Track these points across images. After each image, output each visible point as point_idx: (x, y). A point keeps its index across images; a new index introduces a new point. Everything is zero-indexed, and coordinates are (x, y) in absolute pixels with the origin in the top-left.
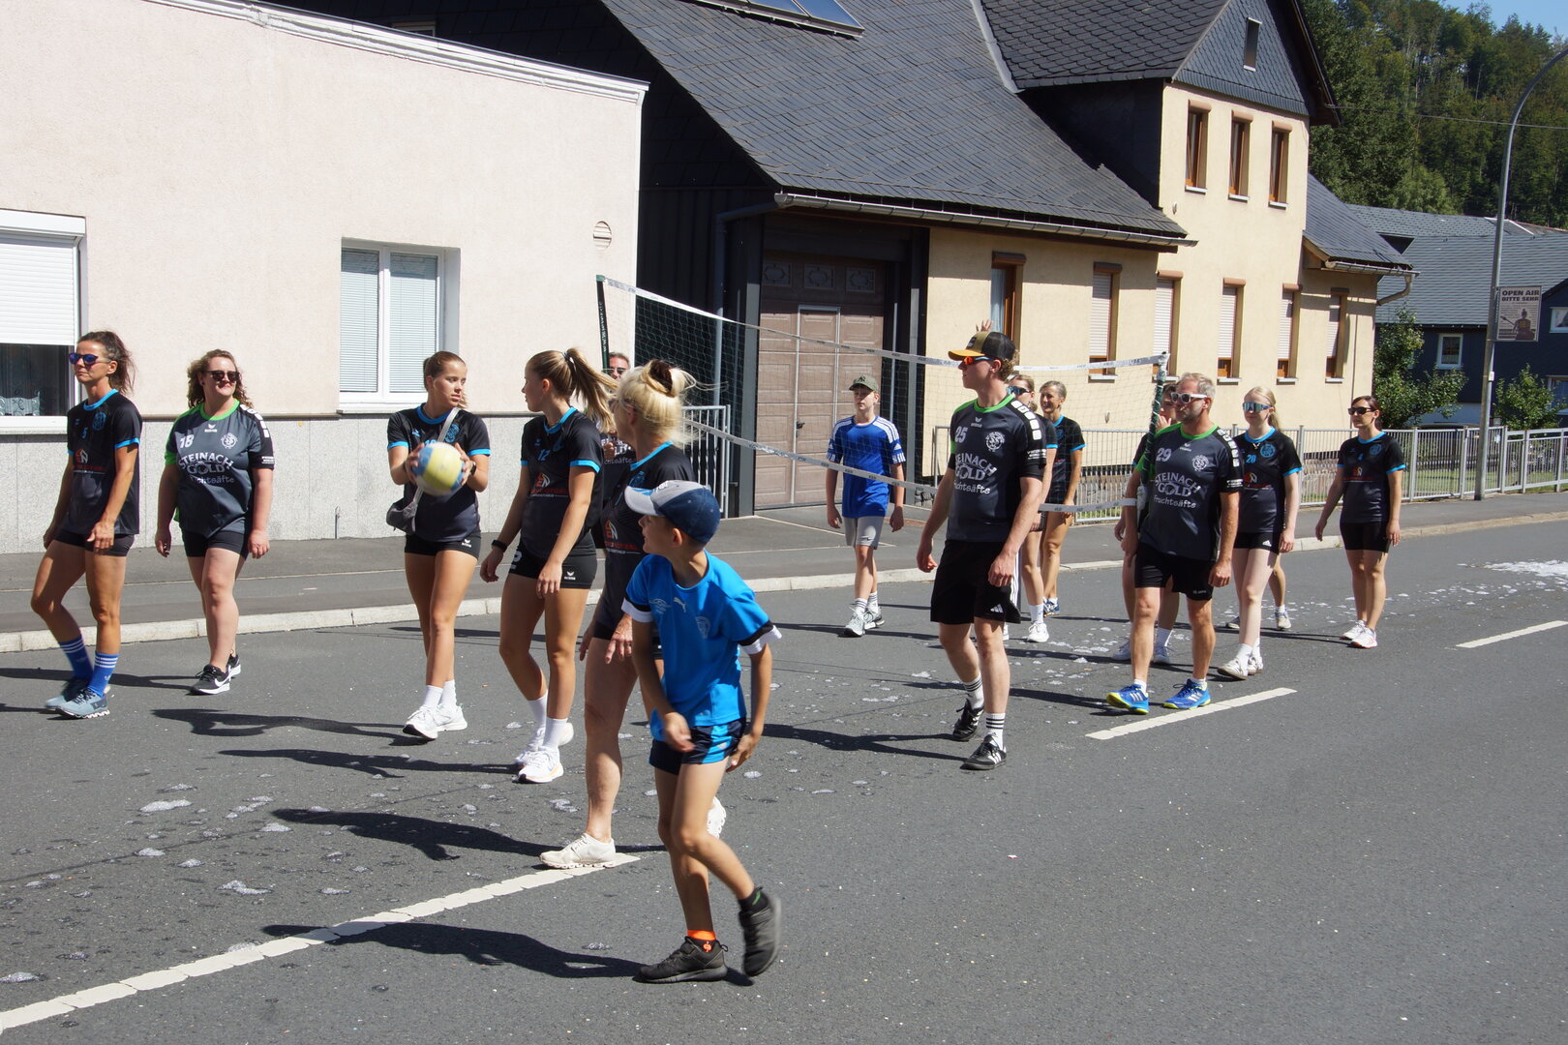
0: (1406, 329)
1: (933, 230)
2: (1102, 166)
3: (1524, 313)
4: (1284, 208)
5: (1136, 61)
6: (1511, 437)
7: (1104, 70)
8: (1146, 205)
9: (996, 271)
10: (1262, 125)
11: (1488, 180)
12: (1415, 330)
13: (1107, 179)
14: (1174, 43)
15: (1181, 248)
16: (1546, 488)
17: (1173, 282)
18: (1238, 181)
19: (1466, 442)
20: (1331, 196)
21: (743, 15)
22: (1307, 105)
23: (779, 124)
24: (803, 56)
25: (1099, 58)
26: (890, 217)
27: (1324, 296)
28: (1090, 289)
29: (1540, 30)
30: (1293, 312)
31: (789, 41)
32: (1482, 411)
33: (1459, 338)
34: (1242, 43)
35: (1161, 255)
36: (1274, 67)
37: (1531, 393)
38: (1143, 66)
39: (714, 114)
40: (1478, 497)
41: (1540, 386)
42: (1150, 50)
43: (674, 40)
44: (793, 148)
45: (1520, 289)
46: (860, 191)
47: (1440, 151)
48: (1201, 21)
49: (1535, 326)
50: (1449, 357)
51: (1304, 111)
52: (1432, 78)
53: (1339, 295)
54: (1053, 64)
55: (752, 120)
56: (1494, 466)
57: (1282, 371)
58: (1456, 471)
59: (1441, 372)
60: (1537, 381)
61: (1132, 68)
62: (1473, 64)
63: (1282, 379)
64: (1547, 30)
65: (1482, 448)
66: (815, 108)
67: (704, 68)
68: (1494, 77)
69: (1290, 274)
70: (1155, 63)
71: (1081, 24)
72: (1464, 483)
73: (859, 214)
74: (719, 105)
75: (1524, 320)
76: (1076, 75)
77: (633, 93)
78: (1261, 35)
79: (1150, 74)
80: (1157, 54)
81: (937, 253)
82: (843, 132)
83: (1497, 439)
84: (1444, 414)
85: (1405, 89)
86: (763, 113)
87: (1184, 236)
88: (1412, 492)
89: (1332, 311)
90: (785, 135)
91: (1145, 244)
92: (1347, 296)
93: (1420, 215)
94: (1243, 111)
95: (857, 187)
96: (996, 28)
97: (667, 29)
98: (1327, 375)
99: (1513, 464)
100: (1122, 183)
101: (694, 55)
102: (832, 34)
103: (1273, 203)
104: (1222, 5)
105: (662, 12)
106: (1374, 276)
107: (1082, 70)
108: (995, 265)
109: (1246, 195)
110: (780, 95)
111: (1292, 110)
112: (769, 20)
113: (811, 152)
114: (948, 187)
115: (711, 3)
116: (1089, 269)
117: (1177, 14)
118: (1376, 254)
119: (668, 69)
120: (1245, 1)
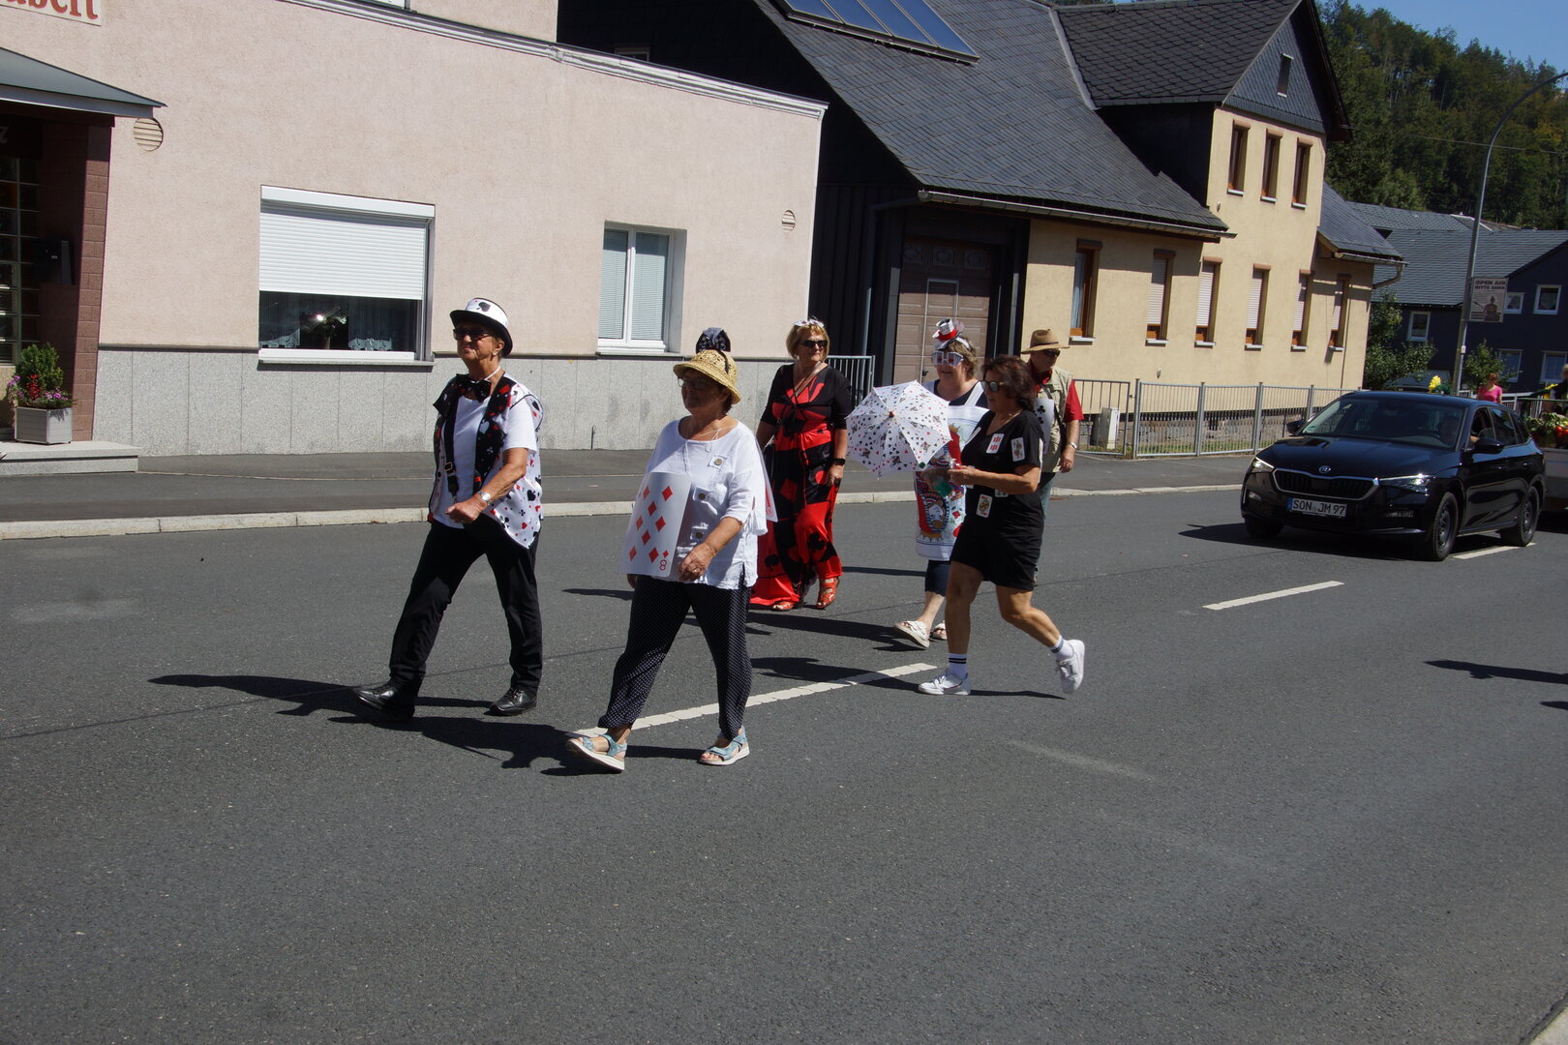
1: (1032, 222)
2: (1161, 174)
4: (1303, 209)
5: (1193, 88)
7: (1167, 94)
8: (1196, 204)
9: (1079, 255)
10: (1289, 141)
11: (1448, 180)
12: (1395, 310)
13: (1166, 183)
14: (1224, 74)
17: (1214, 267)
18: (1269, 186)
20: (1339, 199)
21: (888, 46)
22: (1325, 124)
25: (1162, 84)
26: (1003, 211)
27: (1332, 283)
28: (1149, 276)
30: (1305, 297)
31: (921, 66)
33: (1427, 316)
34: (1278, 75)
35: (1206, 245)
36: (1300, 96)
37: (1486, 363)
38: (1198, 92)
41: (1493, 358)
42: (1206, 78)
43: (839, 67)
44: (932, 155)
45: (1491, 280)
46: (981, 190)
48: (1246, 56)
50: (1418, 331)
51: (1322, 129)
53: (1344, 280)
54: (1125, 88)
57: (1295, 340)
59: (1416, 344)
60: (1492, 353)
61: (1190, 93)
62: (1439, 81)
63: (1296, 347)
66: (944, 122)
67: (862, 89)
69: (1305, 262)
70: (1212, 88)
71: (1149, 55)
73: (980, 209)
74: (876, 120)
75: (1492, 304)
76: (1144, 97)
77: (816, 111)
78: (1292, 68)
79: (1204, 98)
80: (1211, 83)
81: (1037, 240)
84: (1416, 379)
85: (1380, 99)
86: (906, 125)
87: (1226, 229)
89: (1337, 296)
91: (1195, 236)
92: (1348, 283)
93: (1397, 210)
94: (1275, 129)
95: (978, 185)
96: (1078, 56)
98: (1331, 345)
100: (1177, 186)
101: (854, 78)
102: (955, 61)
103: (1295, 204)
104: (1264, 44)
105: (828, 44)
106: (1371, 265)
107: (1150, 92)
108: (1078, 251)
109: (1274, 197)
110: (918, 111)
111: (1313, 129)
112: (907, 50)
113: (944, 158)
114: (1047, 188)
115: (865, 37)
116: (1150, 255)
117: (1227, 50)
118: (1372, 246)
119: (836, 91)
120: (1281, 40)
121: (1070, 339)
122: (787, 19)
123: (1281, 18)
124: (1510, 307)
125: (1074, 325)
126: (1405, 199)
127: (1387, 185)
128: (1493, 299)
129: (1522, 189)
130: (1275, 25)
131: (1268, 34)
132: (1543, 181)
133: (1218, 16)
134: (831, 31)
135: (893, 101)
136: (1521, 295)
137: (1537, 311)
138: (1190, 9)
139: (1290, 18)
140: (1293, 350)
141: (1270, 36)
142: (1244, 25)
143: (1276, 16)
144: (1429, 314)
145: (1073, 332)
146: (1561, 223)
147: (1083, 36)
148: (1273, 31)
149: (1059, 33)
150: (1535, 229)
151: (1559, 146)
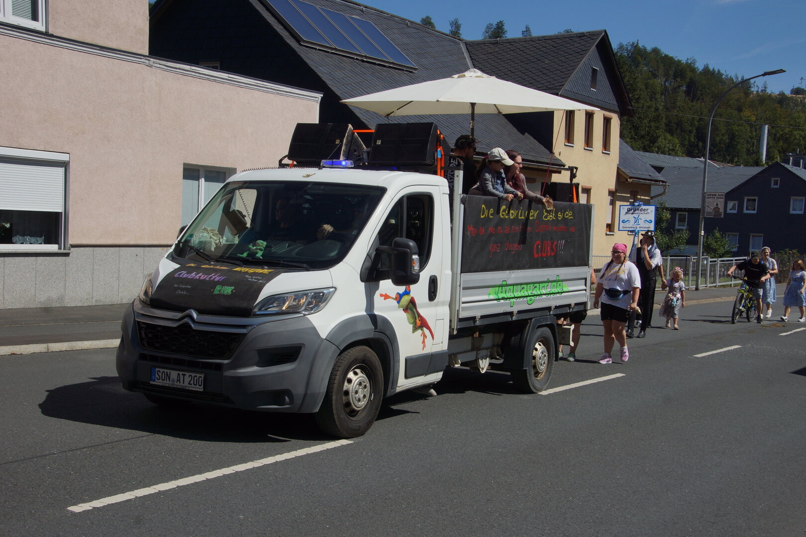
0: (663, 211)
2: (526, 133)
3: (717, 205)
4: (609, 154)
5: (542, 85)
6: (711, 262)
8: (547, 152)
10: (599, 116)
11: (696, 140)
12: (667, 211)
13: (529, 140)
14: (559, 78)
15: (563, 171)
16: (726, 285)
18: (588, 141)
19: (691, 263)
20: (630, 149)
21: (363, 61)
22: (619, 107)
24: (390, 80)
27: (627, 195)
29: (719, 71)
30: (612, 203)
31: (383, 73)
32: (699, 249)
33: (685, 215)
34: (590, 78)
35: (553, 174)
36: (603, 89)
37: (719, 241)
38: (545, 88)
40: (697, 289)
41: (722, 238)
42: (549, 80)
43: (332, 73)
45: (715, 193)
47: (674, 126)
48: (572, 68)
49: (722, 210)
50: (681, 223)
51: (618, 110)
52: (671, 92)
53: (634, 195)
56: (704, 275)
57: (608, 229)
59: (679, 230)
60: (722, 235)
62: (689, 87)
63: (608, 233)
64: (722, 71)
65: (699, 266)
67: (345, 85)
68: (699, 92)
69: (611, 184)
70: (551, 86)
71: (516, 68)
75: (717, 207)
77: (316, 98)
78: (598, 75)
80: (552, 83)
83: (705, 262)
84: (680, 250)
85: (658, 96)
87: (564, 166)
89: (630, 202)
91: (547, 170)
92: (638, 195)
93: (667, 156)
97: (329, 68)
99: (712, 274)
100: (536, 141)
101: (342, 80)
102: (403, 70)
103: (604, 152)
104: (581, 61)
105: (326, 60)
106: (649, 186)
109: (592, 148)
111: (612, 109)
112: (375, 64)
115: (348, 56)
117: (561, 65)
118: (650, 175)
119: (330, 86)
120: (591, 59)
122: (301, 45)
123: (590, 47)
126: (672, 150)
129: (736, 145)
130: (587, 51)
131: (583, 56)
133: (555, 46)
134: (328, 52)
136: (736, 203)
137: (745, 211)
138: (540, 42)
139: (596, 46)
140: (606, 235)
141: (584, 57)
142: (569, 50)
143: (587, 46)
146: (757, 163)
147: (480, 57)
148: (586, 53)
149: (466, 55)
150: (742, 166)
151: (755, 122)
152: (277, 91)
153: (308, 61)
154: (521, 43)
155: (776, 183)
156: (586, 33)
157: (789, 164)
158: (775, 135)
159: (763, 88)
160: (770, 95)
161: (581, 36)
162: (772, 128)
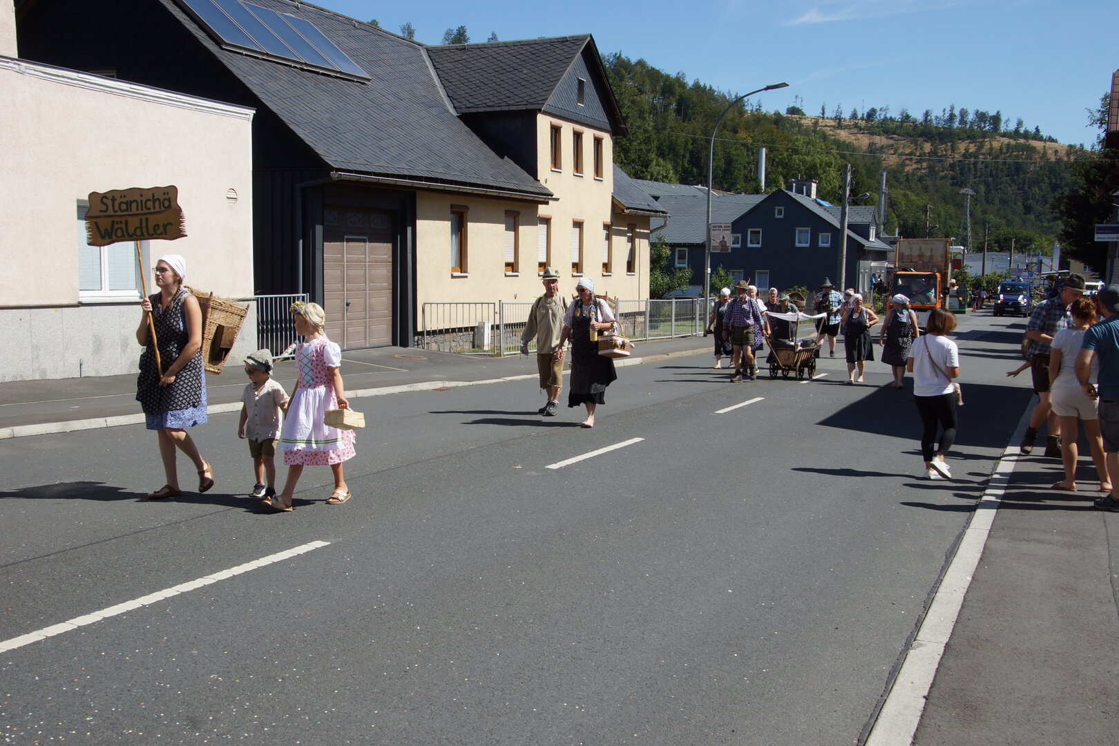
0: (662, 246)
1: (418, 193)
2: (506, 157)
4: (602, 181)
5: (521, 100)
7: (505, 104)
8: (531, 178)
9: (453, 216)
10: (588, 135)
12: (665, 246)
13: (509, 165)
14: (541, 90)
15: (550, 202)
17: (547, 221)
18: (578, 166)
19: (698, 306)
20: (624, 175)
21: (302, 70)
22: (611, 125)
23: (330, 133)
24: (338, 93)
25: (501, 97)
26: (395, 186)
27: (624, 229)
28: (503, 226)
30: (608, 238)
31: (328, 83)
32: (706, 289)
33: (685, 250)
34: (576, 91)
35: (540, 206)
36: (592, 105)
37: (723, 279)
38: (525, 102)
39: (292, 127)
41: (727, 276)
42: (529, 94)
43: (265, 84)
44: (339, 146)
45: (721, 225)
46: (378, 171)
48: (554, 79)
49: (729, 244)
50: (681, 260)
51: (609, 128)
52: (660, 110)
53: (632, 228)
54: (476, 100)
55: (313, 130)
57: (605, 269)
58: (694, 321)
59: (680, 269)
60: (726, 273)
61: (519, 103)
62: (679, 104)
63: (605, 274)
66: (348, 123)
67: (282, 99)
68: (691, 111)
69: (606, 217)
70: (534, 100)
71: (491, 78)
72: (698, 328)
73: (378, 184)
74: (294, 122)
76: (489, 106)
77: (247, 114)
78: (585, 87)
79: (530, 107)
80: (533, 96)
81: (421, 205)
82: (365, 137)
84: (685, 291)
86: (320, 126)
87: (552, 195)
88: (673, 334)
89: (628, 237)
90: (332, 138)
91: (532, 200)
92: (635, 228)
93: (662, 184)
94: (579, 128)
95: (375, 168)
96: (442, 79)
97: (260, 77)
98: (628, 271)
100: (517, 166)
101: (277, 92)
102: (353, 81)
103: (596, 178)
104: (565, 70)
105: (256, 68)
106: (648, 217)
107: (492, 103)
108: (452, 213)
109: (582, 173)
110: (327, 116)
111: (603, 128)
112: (317, 73)
113: (349, 149)
114: (426, 169)
115: (282, 62)
116: (502, 215)
117: (542, 75)
118: (649, 205)
119: (263, 101)
120: (576, 68)
121: (452, 275)
122: (222, 49)
123: (575, 53)
124: (734, 243)
125: (454, 265)
126: (666, 177)
127: (654, 168)
128: (723, 238)
129: (734, 171)
130: (572, 58)
131: (567, 64)
132: (745, 167)
133: (534, 52)
134: (258, 58)
135: (307, 108)
136: (740, 235)
137: (750, 245)
139: (581, 54)
140: (603, 276)
141: (569, 67)
142: (551, 58)
143: (571, 52)
144: (687, 249)
145: (453, 270)
146: (757, 191)
147: (446, 65)
148: (570, 62)
149: (428, 63)
150: (743, 194)
151: (752, 144)
152: (196, 107)
153: (233, 69)
154: (493, 50)
155: (780, 213)
156: (569, 37)
157: (792, 191)
158: (774, 160)
159: (758, 107)
160: (765, 115)
161: (563, 41)
162: (770, 150)
